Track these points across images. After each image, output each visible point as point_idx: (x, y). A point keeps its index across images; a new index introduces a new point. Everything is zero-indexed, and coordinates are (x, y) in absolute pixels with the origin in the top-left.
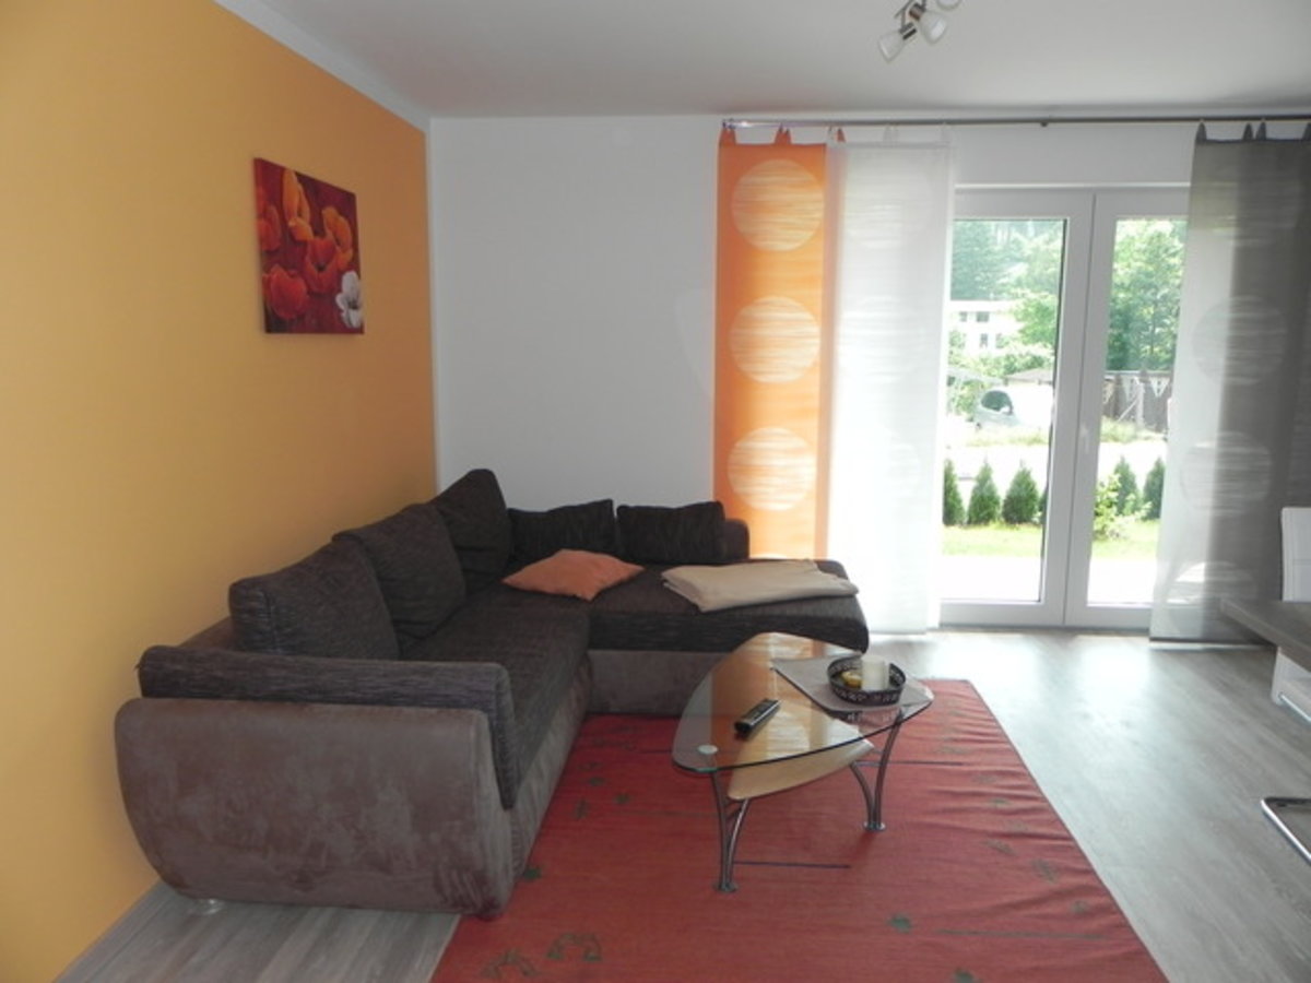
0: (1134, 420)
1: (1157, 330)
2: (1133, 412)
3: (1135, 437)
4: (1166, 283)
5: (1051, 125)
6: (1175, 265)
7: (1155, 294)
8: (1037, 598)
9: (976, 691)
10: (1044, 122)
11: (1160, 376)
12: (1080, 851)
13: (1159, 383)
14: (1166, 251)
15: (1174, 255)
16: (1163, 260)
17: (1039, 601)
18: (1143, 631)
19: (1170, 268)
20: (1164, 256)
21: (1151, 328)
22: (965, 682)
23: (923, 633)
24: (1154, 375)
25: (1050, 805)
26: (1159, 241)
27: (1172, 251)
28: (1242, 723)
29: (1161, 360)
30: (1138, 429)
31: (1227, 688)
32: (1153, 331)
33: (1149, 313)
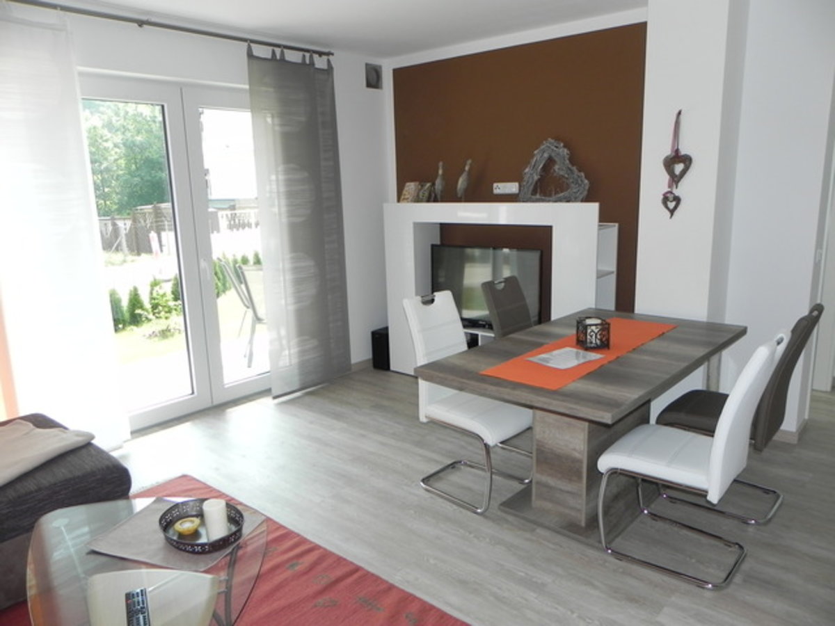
0: (121, 250)
1: (106, 190)
2: (119, 245)
3: (125, 261)
4: (106, 159)
5: (145, 26)
6: (108, 148)
7: (100, 166)
8: (191, 392)
9: (198, 481)
10: (141, 23)
11: (124, 219)
12: (373, 575)
13: (125, 224)
14: (101, 137)
15: (106, 141)
16: (100, 144)
17: (193, 393)
18: (266, 392)
19: (106, 149)
20: (100, 141)
21: (101, 188)
22: (184, 476)
23: (120, 447)
24: (120, 219)
25: (325, 550)
26: (95, 131)
27: (105, 138)
28: (363, 436)
29: (113, 210)
30: (125, 256)
31: (338, 416)
32: (104, 191)
33: (98, 178)
